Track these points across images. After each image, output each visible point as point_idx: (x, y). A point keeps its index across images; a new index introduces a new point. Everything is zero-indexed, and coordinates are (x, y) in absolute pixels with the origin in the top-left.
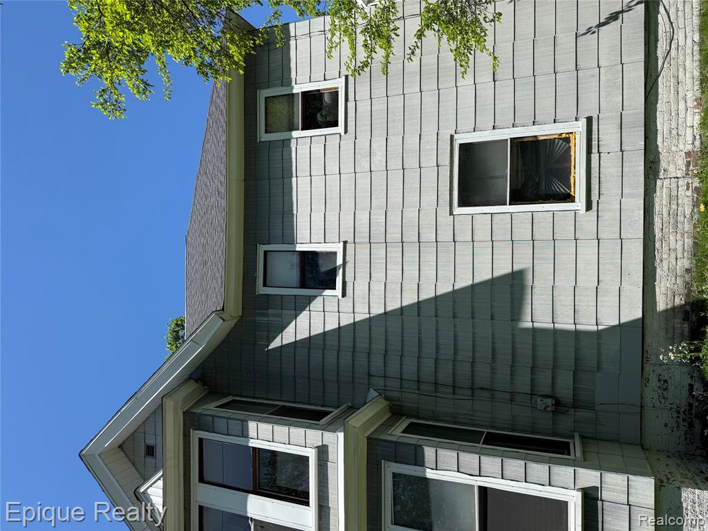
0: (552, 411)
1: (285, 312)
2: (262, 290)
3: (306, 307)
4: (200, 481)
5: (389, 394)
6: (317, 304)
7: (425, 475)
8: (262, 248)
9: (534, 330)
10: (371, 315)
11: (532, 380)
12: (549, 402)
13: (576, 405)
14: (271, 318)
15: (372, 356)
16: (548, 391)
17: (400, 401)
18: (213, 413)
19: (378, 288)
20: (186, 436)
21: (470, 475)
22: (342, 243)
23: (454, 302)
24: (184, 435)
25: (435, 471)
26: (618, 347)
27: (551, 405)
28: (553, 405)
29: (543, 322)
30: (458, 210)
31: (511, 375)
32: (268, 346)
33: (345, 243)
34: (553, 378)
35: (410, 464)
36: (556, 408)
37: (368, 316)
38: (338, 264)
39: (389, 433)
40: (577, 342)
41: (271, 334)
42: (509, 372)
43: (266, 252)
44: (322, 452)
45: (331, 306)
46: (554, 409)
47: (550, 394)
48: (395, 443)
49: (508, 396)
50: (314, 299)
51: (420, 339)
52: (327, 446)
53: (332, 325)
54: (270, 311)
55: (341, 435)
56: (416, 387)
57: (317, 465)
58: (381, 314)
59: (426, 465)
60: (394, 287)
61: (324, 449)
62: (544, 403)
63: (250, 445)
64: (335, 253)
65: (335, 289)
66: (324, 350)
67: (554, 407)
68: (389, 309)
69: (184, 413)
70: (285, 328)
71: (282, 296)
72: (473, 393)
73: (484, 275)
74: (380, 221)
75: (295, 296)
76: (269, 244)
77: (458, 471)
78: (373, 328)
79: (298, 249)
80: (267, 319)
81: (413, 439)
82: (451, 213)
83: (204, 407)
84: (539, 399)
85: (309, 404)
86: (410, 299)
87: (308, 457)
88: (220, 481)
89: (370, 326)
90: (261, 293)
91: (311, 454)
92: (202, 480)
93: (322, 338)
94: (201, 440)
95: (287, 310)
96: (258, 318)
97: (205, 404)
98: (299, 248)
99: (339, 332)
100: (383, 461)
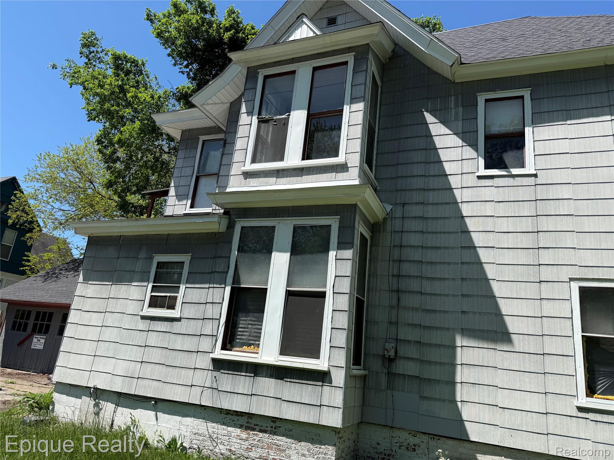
0: (384, 355)
1: (460, 123)
2: (481, 99)
3: (466, 143)
4: (314, 68)
5: (389, 222)
6: (469, 152)
7: (331, 250)
8: (526, 94)
9: (454, 347)
10: (460, 204)
11: (409, 342)
12: (392, 353)
13: (390, 374)
14: (453, 110)
15: (421, 206)
16: (401, 353)
17: (383, 231)
18: (369, 70)
19: (489, 209)
20: (349, 50)
21: (334, 285)
22: (535, 172)
23: (477, 280)
24: (349, 48)
25: (334, 258)
26: (442, 416)
27: (390, 354)
28: (390, 356)
29: (462, 356)
30: (575, 287)
31: (412, 324)
32: (427, 111)
33: (535, 176)
34: (412, 359)
35: (338, 239)
36: (386, 358)
37: (459, 201)
38: (512, 170)
39: (360, 222)
40: (445, 382)
41: (437, 113)
42: (415, 322)
43: (522, 97)
44: (343, 168)
45: (468, 166)
46: (386, 356)
47: (398, 355)
48: (353, 227)
49: (394, 320)
50: (474, 150)
51: (440, 248)
52: (348, 171)
53: (448, 168)
54: (461, 109)
55: (357, 182)
56: (396, 244)
57: (332, 164)
58: (462, 214)
59: (339, 251)
60: (489, 224)
61: (345, 169)
62: (391, 349)
63: (345, 107)
64: (523, 166)
65: (485, 169)
66: (425, 163)
67: (388, 357)
68: (467, 220)
69: (368, 44)
70: (444, 125)
71: (476, 118)
72: (395, 291)
73: (505, 307)
74: (561, 209)
75: (477, 131)
76: (532, 100)
77: (336, 276)
78: (448, 206)
79: (527, 129)
80: (453, 107)
81: (357, 241)
82: (571, 279)
83: (372, 61)
84: (393, 345)
85: (377, 153)
86: (478, 239)
87: (338, 156)
88: (314, 86)
89: (449, 203)
90: (479, 98)
91: (340, 159)
92: (315, 69)
93: (436, 160)
94: (346, 63)
95: (463, 124)
96: (453, 98)
97: (375, 62)
98: (528, 131)
99: (442, 175)
100: (339, 217)
